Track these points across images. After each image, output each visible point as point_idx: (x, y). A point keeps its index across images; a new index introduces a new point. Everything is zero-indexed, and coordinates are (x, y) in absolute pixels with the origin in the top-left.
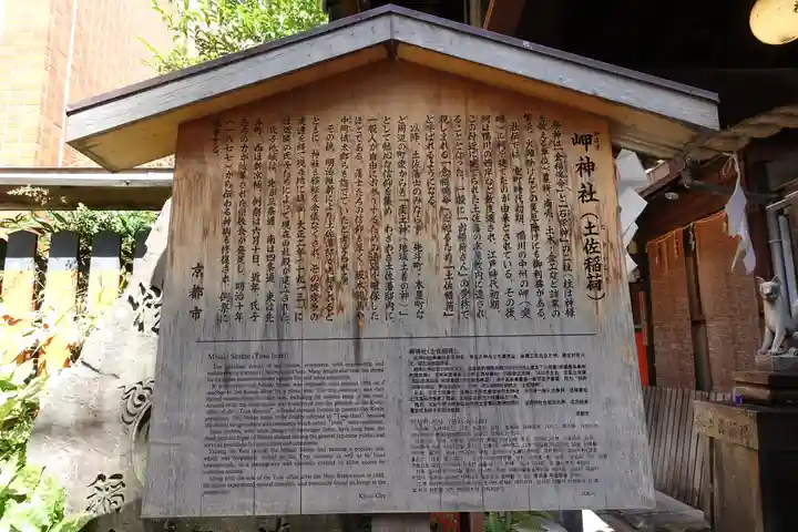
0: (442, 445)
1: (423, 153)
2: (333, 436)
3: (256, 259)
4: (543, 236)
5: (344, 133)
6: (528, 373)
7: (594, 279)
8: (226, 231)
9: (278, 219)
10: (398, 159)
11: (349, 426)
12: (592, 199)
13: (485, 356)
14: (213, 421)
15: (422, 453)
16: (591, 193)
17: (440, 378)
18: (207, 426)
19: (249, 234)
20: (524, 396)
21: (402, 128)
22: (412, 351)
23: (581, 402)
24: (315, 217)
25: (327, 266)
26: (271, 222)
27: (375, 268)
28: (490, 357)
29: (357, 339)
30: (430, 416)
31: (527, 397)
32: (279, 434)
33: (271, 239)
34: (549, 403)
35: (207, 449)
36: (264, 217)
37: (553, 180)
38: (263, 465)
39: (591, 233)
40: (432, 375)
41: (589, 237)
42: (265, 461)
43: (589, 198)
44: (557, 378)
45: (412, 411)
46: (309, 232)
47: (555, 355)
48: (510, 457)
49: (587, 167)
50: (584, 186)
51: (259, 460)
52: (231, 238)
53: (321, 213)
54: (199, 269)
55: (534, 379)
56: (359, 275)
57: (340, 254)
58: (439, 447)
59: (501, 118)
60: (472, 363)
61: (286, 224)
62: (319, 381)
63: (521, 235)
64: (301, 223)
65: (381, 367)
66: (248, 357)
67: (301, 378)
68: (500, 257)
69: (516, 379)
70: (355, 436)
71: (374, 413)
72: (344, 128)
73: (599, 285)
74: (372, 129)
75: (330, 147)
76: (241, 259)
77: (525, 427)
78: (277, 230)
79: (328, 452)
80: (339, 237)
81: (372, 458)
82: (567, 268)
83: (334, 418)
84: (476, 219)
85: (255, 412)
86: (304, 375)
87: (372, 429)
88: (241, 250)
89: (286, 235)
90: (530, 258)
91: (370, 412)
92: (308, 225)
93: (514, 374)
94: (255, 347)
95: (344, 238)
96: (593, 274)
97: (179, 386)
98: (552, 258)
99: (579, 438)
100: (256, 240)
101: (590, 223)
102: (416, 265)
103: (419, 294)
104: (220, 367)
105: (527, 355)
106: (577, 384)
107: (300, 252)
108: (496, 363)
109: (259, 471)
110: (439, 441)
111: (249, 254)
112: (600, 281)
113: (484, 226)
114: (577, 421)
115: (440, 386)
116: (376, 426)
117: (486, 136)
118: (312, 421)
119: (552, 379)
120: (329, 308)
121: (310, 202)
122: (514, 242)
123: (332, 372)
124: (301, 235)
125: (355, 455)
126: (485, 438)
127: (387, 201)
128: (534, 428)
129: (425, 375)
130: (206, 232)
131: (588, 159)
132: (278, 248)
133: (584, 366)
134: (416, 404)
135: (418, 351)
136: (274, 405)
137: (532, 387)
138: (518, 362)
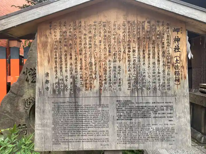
0: (127, 130)
1: (122, 35)
2: (92, 127)
3: (66, 71)
4: (161, 64)
5: (95, 27)
6: (154, 108)
7: (177, 78)
8: (56, 62)
9: (74, 57)
10: (113, 37)
11: (98, 124)
12: (178, 51)
13: (141, 103)
14: (55, 123)
15: (121, 132)
16: (178, 49)
17: (126, 110)
18: (53, 124)
19: (64, 62)
20: (153, 115)
21: (115, 25)
22: (117, 101)
23: (171, 117)
24: (86, 57)
25: (90, 73)
26: (71, 58)
27: (105, 74)
28: (142, 103)
29: (100, 97)
30: (123, 121)
31: (154, 116)
32: (75, 127)
33: (71, 64)
34: (161, 117)
35: (53, 131)
36: (69, 57)
37: (166, 44)
38: (71, 136)
39: (177, 63)
40: (124, 108)
41: (176, 64)
42: (72, 135)
43: (177, 51)
44: (163, 110)
45: (117, 120)
46: (84, 62)
47: (163, 103)
48: (147, 134)
49: (177, 40)
50: (176, 47)
51: (70, 135)
52: (58, 64)
53: (88, 56)
54: (47, 75)
55: (156, 110)
56: (100, 77)
57: (94, 69)
58: (125, 131)
59: (149, 22)
60: (137, 105)
61: (76, 59)
62: (88, 110)
63: (154, 63)
64: (81, 59)
65: (108, 106)
66: (65, 103)
67: (82, 109)
68: (147, 71)
69: (150, 110)
70: (99, 127)
71: (105, 120)
72: (95, 25)
73: (178, 80)
74: (104, 26)
75: (90, 32)
76: (61, 71)
77: (152, 125)
78: (73, 61)
79: (91, 132)
80: (94, 63)
81: (105, 134)
82: (168, 74)
83: (93, 122)
84: (139, 58)
85: (68, 120)
86: (83, 108)
87: (105, 125)
88: (61, 68)
89: (76, 63)
90: (157, 71)
91: (104, 120)
92: (83, 60)
93: (150, 108)
94: (67, 100)
95: (95, 64)
96: (177, 76)
97: (43, 112)
98: (164, 71)
99: (169, 128)
100: (66, 64)
101: (177, 59)
102: (119, 73)
103: (120, 83)
104: (56, 106)
105: (154, 103)
106: (169, 111)
107: (81, 69)
108: (144, 105)
109: (70, 138)
110: (126, 129)
111: (64, 69)
112: (179, 79)
113: (142, 60)
114: (169, 123)
115: (126, 112)
116: (106, 124)
117: (143, 28)
118: (86, 122)
119: (162, 110)
120: (91, 87)
121: (84, 52)
122: (151, 66)
123: (92, 107)
124: (81, 63)
125: (100, 133)
126: (140, 128)
127: (110, 52)
128: (155, 125)
129: (122, 108)
130: (49, 62)
131: (178, 37)
132: (74, 67)
133: (172, 106)
134: (119, 118)
135: (119, 101)
136: (74, 118)
137: (155, 112)
138: (151, 105)
